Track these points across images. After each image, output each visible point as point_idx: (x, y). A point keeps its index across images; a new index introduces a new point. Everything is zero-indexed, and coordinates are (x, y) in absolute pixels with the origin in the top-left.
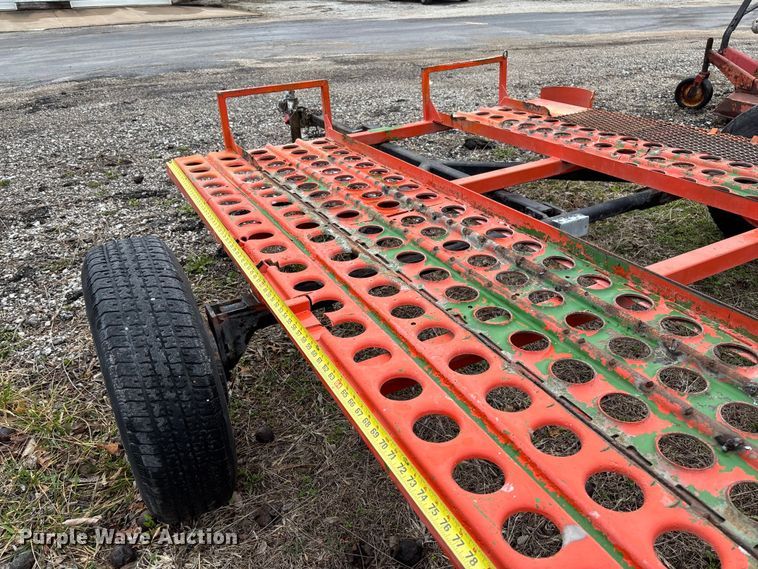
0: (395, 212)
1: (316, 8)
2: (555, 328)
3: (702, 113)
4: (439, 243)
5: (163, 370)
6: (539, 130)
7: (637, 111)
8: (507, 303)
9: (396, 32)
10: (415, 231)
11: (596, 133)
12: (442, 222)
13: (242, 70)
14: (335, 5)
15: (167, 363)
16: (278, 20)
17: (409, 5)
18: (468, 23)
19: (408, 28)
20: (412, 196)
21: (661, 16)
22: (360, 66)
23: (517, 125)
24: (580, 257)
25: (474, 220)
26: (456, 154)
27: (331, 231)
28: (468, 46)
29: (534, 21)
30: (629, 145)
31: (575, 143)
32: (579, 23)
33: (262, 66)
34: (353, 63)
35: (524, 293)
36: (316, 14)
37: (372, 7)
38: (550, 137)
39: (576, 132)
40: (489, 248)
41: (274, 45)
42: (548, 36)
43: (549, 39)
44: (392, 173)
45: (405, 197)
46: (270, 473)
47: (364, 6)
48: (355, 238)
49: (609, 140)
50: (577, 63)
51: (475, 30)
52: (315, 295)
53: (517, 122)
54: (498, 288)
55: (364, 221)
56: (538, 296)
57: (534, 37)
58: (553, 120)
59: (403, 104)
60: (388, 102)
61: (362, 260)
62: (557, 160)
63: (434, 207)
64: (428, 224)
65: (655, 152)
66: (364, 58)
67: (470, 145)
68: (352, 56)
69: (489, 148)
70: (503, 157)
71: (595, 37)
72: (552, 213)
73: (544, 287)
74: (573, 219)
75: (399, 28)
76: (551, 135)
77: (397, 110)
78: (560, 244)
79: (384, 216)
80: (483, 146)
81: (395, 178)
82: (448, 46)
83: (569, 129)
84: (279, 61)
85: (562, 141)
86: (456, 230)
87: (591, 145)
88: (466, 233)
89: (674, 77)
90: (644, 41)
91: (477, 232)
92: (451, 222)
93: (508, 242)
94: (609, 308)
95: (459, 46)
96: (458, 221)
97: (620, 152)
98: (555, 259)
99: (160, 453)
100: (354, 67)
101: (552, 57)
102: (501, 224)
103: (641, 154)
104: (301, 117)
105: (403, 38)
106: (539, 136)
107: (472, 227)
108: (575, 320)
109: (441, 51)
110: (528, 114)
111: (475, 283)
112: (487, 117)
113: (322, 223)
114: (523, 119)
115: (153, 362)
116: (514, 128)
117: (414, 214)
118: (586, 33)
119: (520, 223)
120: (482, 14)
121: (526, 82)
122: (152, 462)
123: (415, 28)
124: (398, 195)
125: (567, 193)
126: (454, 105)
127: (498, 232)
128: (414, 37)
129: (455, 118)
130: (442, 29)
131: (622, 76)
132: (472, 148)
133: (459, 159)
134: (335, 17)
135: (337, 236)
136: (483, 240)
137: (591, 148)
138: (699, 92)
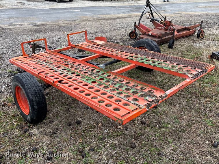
0: (68, 66)
1: (19, 3)
2: (97, 80)
3: (136, 40)
4: (78, 70)
5: (37, 92)
6: (95, 48)
7: (121, 40)
8: (90, 78)
9: (50, 14)
10: (73, 69)
11: (107, 48)
12: (78, 67)
13: (3, 29)
14: (26, 2)
15: (37, 91)
16: (6, 8)
17: (52, 2)
18: (74, 10)
19: (54, 12)
20: (71, 63)
21: (131, 8)
22: (43, 27)
23: (90, 47)
24: (102, 71)
25: (84, 66)
26: (77, 53)
27: (57, 70)
28: (75, 19)
29: (94, 10)
30: (112, 50)
31: (102, 51)
32: (108, 10)
33: (9, 27)
34: (40, 26)
35: (93, 77)
36: (20, 6)
37: (39, 3)
38: (97, 50)
39: (103, 48)
40: (87, 71)
41: (9, 19)
42: (98, 15)
43: (99, 16)
44: (65, 59)
45: (70, 63)
46: (50, 116)
47: (37, 3)
48: (62, 71)
49: (109, 49)
50: (106, 26)
51: (76, 13)
52: (58, 80)
53: (90, 46)
54: (89, 76)
55: (62, 68)
56: (95, 77)
57: (94, 16)
58: (98, 45)
59: (59, 40)
60: (55, 39)
61: (64, 74)
62: (99, 54)
63: (76, 65)
64: (75, 68)
65: (117, 52)
66: (43, 24)
67: (80, 51)
68: (38, 23)
69: (84, 51)
70: (88, 53)
71: (112, 16)
72: (98, 65)
73: (96, 75)
74: (102, 65)
75: (51, 12)
76: (97, 49)
77: (58, 41)
78: (98, 69)
79: (66, 67)
80: (83, 51)
81: (66, 60)
82: (69, 19)
83: (101, 47)
84: (14, 25)
85: (100, 50)
86: (81, 68)
87: (105, 51)
88: (82, 68)
89: (131, 30)
90: (125, 18)
91: (84, 68)
92: (79, 67)
93: (90, 69)
94: (105, 77)
95: (72, 19)
96: (81, 67)
97: (111, 52)
98: (98, 71)
99: (37, 105)
100: (41, 27)
101: (99, 23)
102: (89, 67)
103: (115, 52)
104: (35, 46)
105: (53, 16)
106: (95, 49)
107: (83, 68)
108: (100, 79)
109: (67, 21)
110: (93, 44)
111: (85, 76)
112: (83, 45)
113: (54, 69)
114: (91, 45)
115: (35, 91)
116: (90, 48)
117: (72, 66)
118: (110, 14)
119: (92, 66)
120: (78, 7)
121: (92, 32)
122: (36, 107)
123: (56, 12)
124: (68, 63)
125: (104, 61)
126: (74, 40)
127: (88, 68)
128: (57, 15)
129: (76, 46)
130: (66, 12)
131: (118, 30)
132: (80, 52)
133: (77, 55)
134: (27, 7)
135: (58, 71)
136: (86, 69)
137: (105, 52)
138: (134, 34)
